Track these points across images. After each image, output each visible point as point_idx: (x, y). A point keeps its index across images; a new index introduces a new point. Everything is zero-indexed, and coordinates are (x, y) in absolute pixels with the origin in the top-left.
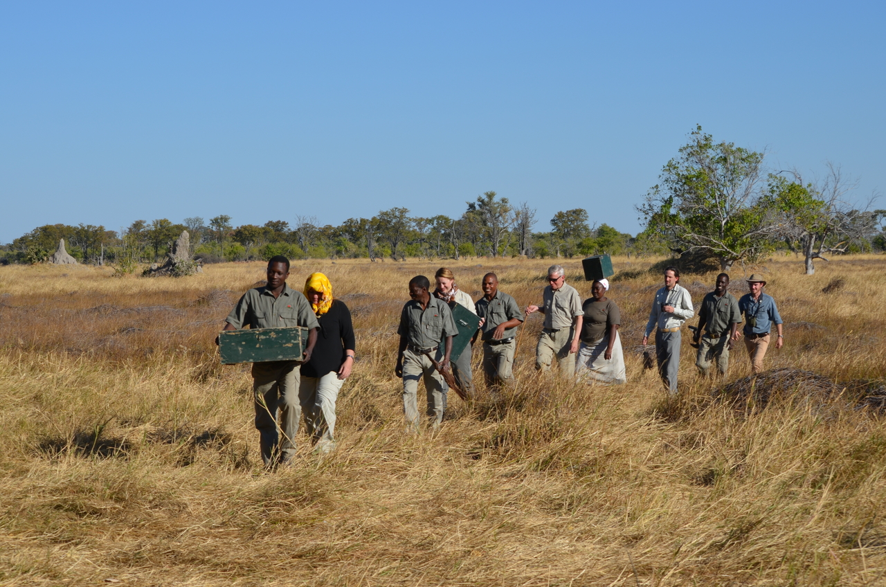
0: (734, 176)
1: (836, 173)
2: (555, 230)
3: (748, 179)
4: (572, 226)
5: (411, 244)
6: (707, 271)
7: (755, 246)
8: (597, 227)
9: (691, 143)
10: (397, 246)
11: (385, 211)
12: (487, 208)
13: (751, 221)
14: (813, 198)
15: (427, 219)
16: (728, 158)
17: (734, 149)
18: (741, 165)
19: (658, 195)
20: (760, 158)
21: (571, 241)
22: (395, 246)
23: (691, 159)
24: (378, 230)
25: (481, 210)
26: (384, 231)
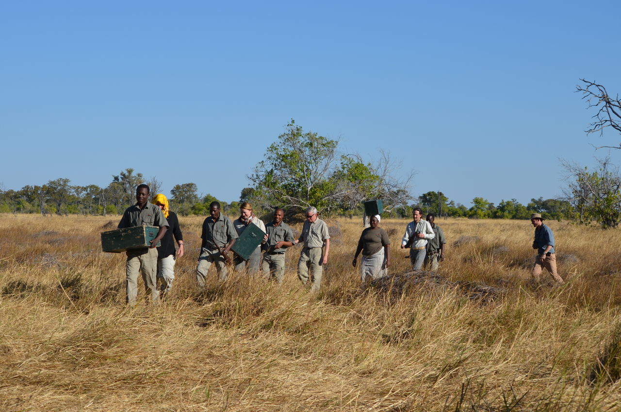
0: (317, 156)
1: (387, 157)
2: (174, 198)
3: (327, 159)
4: (186, 195)
5: (71, 205)
6: (296, 223)
7: (330, 206)
8: (204, 196)
9: (288, 132)
10: (61, 206)
11: (53, 180)
12: (127, 180)
13: (328, 188)
14: (372, 173)
15: (83, 187)
16: (313, 144)
17: (317, 137)
18: (322, 149)
19: (264, 168)
20: (335, 145)
21: (186, 205)
22: (59, 206)
23: (287, 143)
24: (47, 194)
25: (123, 181)
26: (51, 194)
